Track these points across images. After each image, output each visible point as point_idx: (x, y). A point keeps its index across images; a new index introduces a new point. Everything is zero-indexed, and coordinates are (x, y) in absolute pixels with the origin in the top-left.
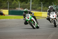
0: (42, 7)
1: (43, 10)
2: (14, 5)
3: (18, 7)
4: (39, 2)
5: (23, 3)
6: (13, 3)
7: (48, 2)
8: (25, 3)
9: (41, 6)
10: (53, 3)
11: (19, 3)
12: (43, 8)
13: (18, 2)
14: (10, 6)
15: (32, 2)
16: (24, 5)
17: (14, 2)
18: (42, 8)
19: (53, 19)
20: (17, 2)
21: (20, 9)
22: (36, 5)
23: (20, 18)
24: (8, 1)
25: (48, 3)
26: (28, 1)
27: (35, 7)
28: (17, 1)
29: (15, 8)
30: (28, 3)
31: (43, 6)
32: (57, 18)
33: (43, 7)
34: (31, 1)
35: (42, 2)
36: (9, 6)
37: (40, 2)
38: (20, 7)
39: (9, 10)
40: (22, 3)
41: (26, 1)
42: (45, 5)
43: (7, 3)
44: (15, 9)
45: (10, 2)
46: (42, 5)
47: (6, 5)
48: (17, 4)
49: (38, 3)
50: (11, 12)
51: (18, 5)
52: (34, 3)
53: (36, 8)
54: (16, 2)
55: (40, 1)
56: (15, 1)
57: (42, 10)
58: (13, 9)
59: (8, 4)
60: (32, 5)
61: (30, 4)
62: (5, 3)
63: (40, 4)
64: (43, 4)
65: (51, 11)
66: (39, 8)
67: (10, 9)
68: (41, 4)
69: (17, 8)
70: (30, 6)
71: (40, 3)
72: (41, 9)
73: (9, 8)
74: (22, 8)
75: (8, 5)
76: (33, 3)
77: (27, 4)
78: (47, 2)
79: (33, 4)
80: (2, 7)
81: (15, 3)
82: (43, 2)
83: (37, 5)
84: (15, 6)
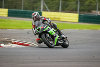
2: (88, 6)
6: (87, 3)
11: (97, 2)
14: (82, 8)
21: (98, 12)
29: (90, 11)
36: (80, 7)
38: (99, 10)
39: (79, 13)
43: (77, 2)
47: (75, 6)
50: (82, 17)
51: (96, 6)
58: (86, 13)
59: (79, 3)
62: (73, 3)
67: (82, 12)
69: (94, 11)
73: (80, 11)
75: (79, 5)
80: (68, 8)
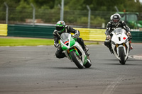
0: (89, 18)
1: (91, 23)
2: (21, 12)
3: (32, 18)
4: (81, 5)
5: (42, 7)
6: (18, 8)
7: (104, 5)
8: (48, 7)
9: (86, 15)
10: (116, 7)
11: (32, 7)
12: (91, 19)
13: (32, 4)
14: (12, 16)
15: (65, 4)
16: (47, 11)
17: (20, 6)
18: (89, 21)
19: (119, 45)
20: (28, 6)
21: (36, 21)
22: (74, 14)
23: (36, 43)
24: (5, 3)
25: (105, 8)
26: (56, 2)
27: (72, 18)
28: (28, 4)
30: (55, 7)
31: (92, 14)
32: (127, 44)
33: (93, 17)
34: (63, 3)
35: (89, 5)
36: (9, 14)
37: (84, 5)
38: (36, 18)
39: (8, 23)
40: (40, 8)
41: (51, 3)
42: (97, 12)
43: (5, 7)
44: (25, 21)
45: (10, 6)
46: (90, 12)
47: (2, 13)
48: (28, 10)
49: (80, 7)
51: (32, 13)
52: (70, 7)
53: (76, 21)
54: (25, 5)
55: (84, 3)
56: (22, 4)
57: (89, 24)
58: (18, 22)
59: (7, 9)
60: (66, 13)
61: (60, 9)
63: (85, 11)
64: (92, 9)
65: (115, 27)
66: (83, 19)
67: (12, 22)
68: (88, 10)
69: (29, 20)
70: (59, 14)
71: (86, 8)
72: (87, 23)
73: (9, 20)
74: (40, 20)
75: (7, 12)
76: (67, 7)
77: (53, 11)
78: (101, 4)
79: (68, 10)
81: (24, 8)
82: (92, 6)
83: (77, 12)
84: (24, 14)
